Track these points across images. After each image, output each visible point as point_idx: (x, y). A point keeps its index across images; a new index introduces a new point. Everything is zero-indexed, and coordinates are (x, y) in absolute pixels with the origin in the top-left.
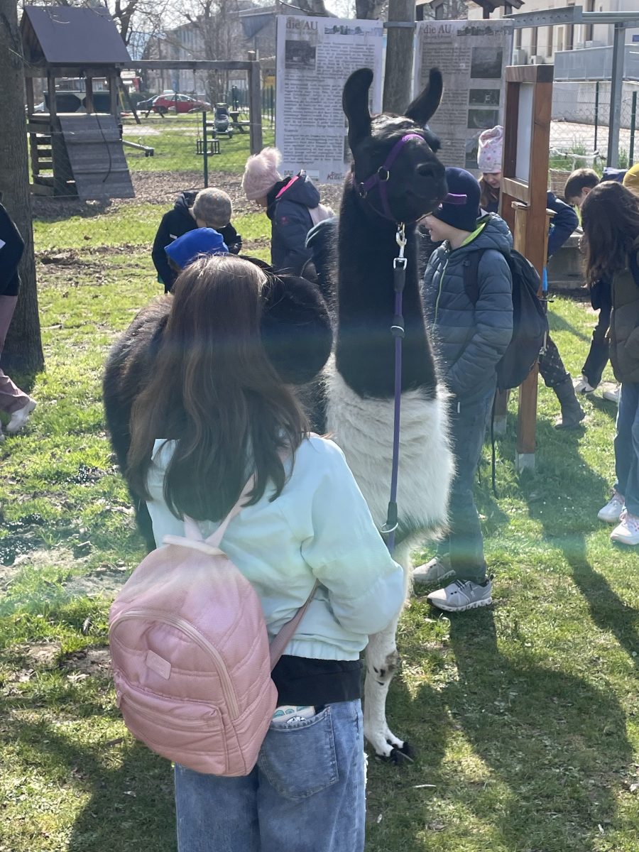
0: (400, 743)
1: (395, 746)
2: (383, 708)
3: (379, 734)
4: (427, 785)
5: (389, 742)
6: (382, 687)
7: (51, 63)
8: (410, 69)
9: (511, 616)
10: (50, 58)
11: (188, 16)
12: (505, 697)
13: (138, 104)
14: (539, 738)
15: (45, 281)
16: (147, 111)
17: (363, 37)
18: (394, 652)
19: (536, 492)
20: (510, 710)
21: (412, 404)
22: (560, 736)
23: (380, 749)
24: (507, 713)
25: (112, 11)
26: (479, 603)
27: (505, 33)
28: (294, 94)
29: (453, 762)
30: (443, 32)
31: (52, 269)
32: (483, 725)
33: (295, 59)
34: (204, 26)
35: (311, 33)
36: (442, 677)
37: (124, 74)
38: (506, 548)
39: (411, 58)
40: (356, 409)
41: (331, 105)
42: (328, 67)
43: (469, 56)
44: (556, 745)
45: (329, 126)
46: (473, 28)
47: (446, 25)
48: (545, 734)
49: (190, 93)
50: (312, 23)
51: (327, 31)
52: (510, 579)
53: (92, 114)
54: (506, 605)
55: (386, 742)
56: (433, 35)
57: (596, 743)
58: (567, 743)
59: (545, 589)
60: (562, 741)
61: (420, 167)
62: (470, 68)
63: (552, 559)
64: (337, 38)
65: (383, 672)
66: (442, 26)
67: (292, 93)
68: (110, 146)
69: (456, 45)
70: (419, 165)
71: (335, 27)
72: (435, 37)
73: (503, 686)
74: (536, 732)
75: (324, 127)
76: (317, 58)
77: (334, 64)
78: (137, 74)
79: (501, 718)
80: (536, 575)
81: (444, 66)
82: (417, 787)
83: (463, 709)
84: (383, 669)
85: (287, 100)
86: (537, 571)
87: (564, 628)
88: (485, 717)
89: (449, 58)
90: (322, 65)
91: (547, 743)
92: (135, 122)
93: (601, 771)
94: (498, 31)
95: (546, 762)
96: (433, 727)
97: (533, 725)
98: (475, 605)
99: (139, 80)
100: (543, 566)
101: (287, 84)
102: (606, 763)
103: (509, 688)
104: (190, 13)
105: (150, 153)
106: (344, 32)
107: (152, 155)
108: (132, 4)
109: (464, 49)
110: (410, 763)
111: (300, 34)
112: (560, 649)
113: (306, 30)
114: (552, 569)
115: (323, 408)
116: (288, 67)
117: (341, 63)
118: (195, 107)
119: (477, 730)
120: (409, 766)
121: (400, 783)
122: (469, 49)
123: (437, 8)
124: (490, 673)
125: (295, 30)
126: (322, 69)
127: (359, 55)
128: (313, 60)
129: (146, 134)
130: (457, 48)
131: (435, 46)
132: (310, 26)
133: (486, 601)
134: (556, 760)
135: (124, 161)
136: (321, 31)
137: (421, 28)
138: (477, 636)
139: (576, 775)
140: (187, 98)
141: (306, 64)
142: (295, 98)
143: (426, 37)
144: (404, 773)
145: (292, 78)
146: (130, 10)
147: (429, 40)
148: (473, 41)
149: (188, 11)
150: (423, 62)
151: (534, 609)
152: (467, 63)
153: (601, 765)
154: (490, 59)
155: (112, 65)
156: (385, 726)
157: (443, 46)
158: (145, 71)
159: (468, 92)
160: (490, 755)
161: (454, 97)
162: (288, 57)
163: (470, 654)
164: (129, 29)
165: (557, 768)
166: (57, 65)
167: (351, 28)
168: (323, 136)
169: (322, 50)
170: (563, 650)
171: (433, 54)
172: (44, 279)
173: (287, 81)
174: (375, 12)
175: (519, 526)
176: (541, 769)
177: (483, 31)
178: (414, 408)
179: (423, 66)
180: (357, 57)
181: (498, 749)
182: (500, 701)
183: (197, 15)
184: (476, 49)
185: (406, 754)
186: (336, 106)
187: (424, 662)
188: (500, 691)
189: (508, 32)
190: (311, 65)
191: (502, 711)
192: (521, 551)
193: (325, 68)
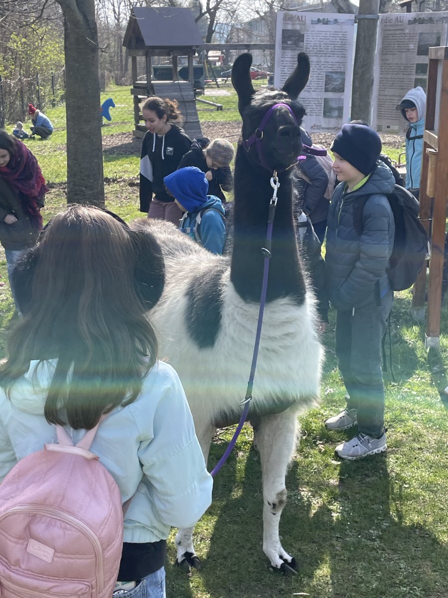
0: (289, 558)
1: (285, 561)
2: (277, 532)
3: (273, 551)
4: (302, 593)
5: (281, 557)
6: (274, 516)
7: (149, 46)
8: (374, 49)
9: (399, 463)
10: (148, 43)
11: (258, 12)
12: (378, 526)
13: (222, 73)
14: (398, 561)
15: (129, 198)
16: (226, 79)
17: (339, 26)
18: (283, 490)
19: (438, 366)
20: (380, 537)
21: (282, 308)
22: (413, 561)
23: (274, 562)
24: (377, 540)
25: (204, 9)
26: (375, 451)
27: (443, 22)
28: (288, 69)
29: (327, 576)
30: (398, 22)
31: (135, 190)
32: (355, 548)
33: (289, 42)
34: (268, 19)
35: (301, 24)
36: (335, 507)
37: (211, 53)
38: (406, 408)
39: (374, 40)
40: (242, 310)
41: (315, 76)
42: (313, 48)
43: (416, 39)
44: (409, 568)
45: (313, 91)
46: (420, 18)
47: (400, 17)
48: (403, 558)
49: (258, 66)
50: (302, 17)
51: (313, 23)
52: (404, 433)
53: (176, 82)
54: (396, 453)
55: (278, 557)
56: (391, 24)
57: (440, 568)
58: (417, 567)
59: (429, 442)
60: (414, 565)
61: (282, 129)
62: (417, 48)
63: (439, 419)
64: (320, 27)
65: (274, 505)
66: (397, 18)
67: (286, 67)
68: (187, 104)
69: (407, 31)
70: (281, 127)
71: (319, 19)
72: (392, 26)
73: (379, 518)
74: (396, 557)
75: (309, 91)
76: (305, 42)
77: (317, 46)
78: (222, 53)
79: (372, 543)
80: (425, 431)
81: (398, 47)
82: (295, 594)
83: (345, 534)
84: (275, 503)
85: (283, 72)
86: (426, 428)
87: (437, 474)
88: (359, 542)
89: (402, 40)
90: (308, 47)
91: (402, 566)
92: (216, 86)
93: (439, 592)
94: (437, 21)
95: (398, 582)
96: (319, 547)
97: (395, 551)
98: (372, 452)
99: (223, 57)
100: (432, 424)
101: (283, 61)
102: (444, 586)
103: (383, 520)
104: (259, 10)
105: (220, 108)
106: (325, 23)
107: (221, 109)
108: (218, 4)
109: (413, 34)
110: (294, 574)
111: (293, 25)
112: (430, 491)
113: (297, 22)
114: (438, 427)
115: (219, 309)
116: (283, 48)
117: (322, 45)
118: (260, 75)
119: (351, 552)
120: (293, 577)
121: (283, 590)
122: (417, 34)
123: (421, 3)
124: (373, 507)
125: (289, 22)
126: (309, 50)
127: (336, 39)
128: (302, 43)
129: (221, 95)
130: (408, 34)
131: (391, 32)
132: (300, 19)
133: (381, 449)
134: (406, 581)
135: (196, 114)
136: (308, 22)
137: (382, 19)
138: (369, 477)
139: (418, 594)
140: (254, 69)
141: (298, 47)
142: (288, 71)
143: (386, 26)
144: (288, 582)
145: (287, 56)
146: (216, 8)
147: (388, 28)
148: (420, 28)
149: (258, 8)
150: (383, 44)
151: (418, 457)
152: (415, 44)
153: (440, 587)
154: (432, 41)
155: (190, 47)
156: (279, 545)
157: (398, 32)
158: (227, 51)
159: (415, 66)
160: (356, 573)
161: (404, 69)
162: (284, 41)
163: (360, 490)
164: (215, 22)
165: (405, 587)
166: (154, 48)
167: (331, 20)
168: (309, 98)
169: (309, 36)
170: (432, 491)
171: (390, 38)
172: (128, 197)
173: (282, 59)
174: (386, 6)
175: (420, 391)
176: (392, 587)
177: (427, 20)
178: (284, 311)
179: (383, 47)
180: (334, 40)
181: (363, 568)
182: (374, 530)
183: (264, 11)
184: (421, 34)
185: (292, 568)
186: (318, 77)
187: (324, 494)
188: (376, 521)
189: (445, 21)
190: (301, 47)
191: (373, 538)
192: (417, 411)
193: (311, 49)
